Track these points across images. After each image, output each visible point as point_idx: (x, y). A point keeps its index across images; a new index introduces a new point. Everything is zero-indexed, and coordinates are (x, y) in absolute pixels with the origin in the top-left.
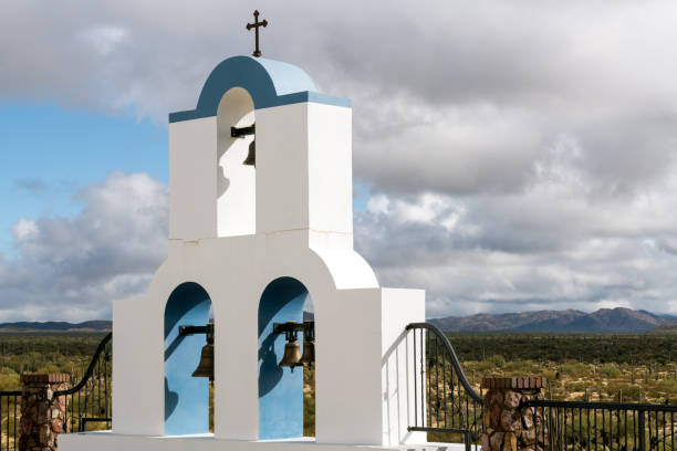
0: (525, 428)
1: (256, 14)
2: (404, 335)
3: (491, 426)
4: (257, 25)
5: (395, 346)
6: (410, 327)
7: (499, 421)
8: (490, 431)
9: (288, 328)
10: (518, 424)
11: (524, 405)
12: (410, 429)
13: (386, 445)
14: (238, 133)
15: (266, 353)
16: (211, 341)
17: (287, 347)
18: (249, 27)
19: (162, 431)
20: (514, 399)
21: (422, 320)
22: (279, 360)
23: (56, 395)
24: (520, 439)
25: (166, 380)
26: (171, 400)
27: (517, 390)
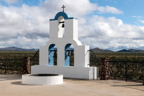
0: (107, 64)
1: (63, 6)
2: (87, 52)
3: (102, 64)
4: (63, 7)
5: (86, 53)
6: (88, 51)
7: (103, 64)
8: (102, 65)
9: (68, 51)
10: (106, 64)
11: (107, 61)
12: (88, 65)
13: (85, 67)
14: (60, 23)
15: (66, 54)
16: (55, 52)
17: (68, 53)
18: (62, 7)
19: (48, 65)
20: (106, 61)
21: (89, 50)
22: (67, 55)
23: (29, 60)
24: (106, 66)
25: (49, 58)
26: (49, 61)
27: (106, 60)
